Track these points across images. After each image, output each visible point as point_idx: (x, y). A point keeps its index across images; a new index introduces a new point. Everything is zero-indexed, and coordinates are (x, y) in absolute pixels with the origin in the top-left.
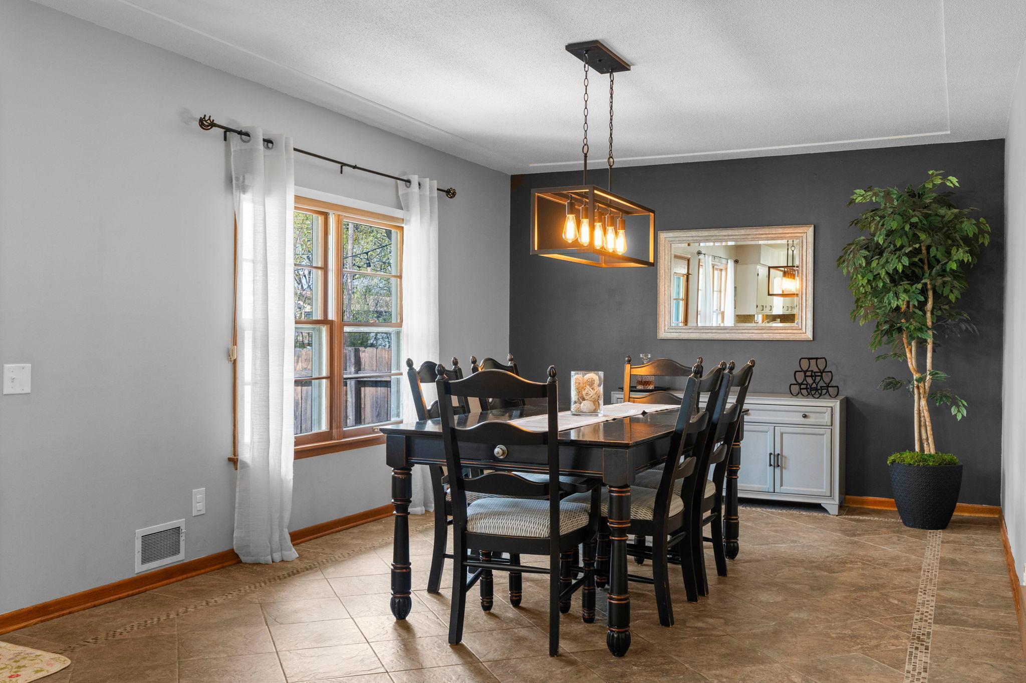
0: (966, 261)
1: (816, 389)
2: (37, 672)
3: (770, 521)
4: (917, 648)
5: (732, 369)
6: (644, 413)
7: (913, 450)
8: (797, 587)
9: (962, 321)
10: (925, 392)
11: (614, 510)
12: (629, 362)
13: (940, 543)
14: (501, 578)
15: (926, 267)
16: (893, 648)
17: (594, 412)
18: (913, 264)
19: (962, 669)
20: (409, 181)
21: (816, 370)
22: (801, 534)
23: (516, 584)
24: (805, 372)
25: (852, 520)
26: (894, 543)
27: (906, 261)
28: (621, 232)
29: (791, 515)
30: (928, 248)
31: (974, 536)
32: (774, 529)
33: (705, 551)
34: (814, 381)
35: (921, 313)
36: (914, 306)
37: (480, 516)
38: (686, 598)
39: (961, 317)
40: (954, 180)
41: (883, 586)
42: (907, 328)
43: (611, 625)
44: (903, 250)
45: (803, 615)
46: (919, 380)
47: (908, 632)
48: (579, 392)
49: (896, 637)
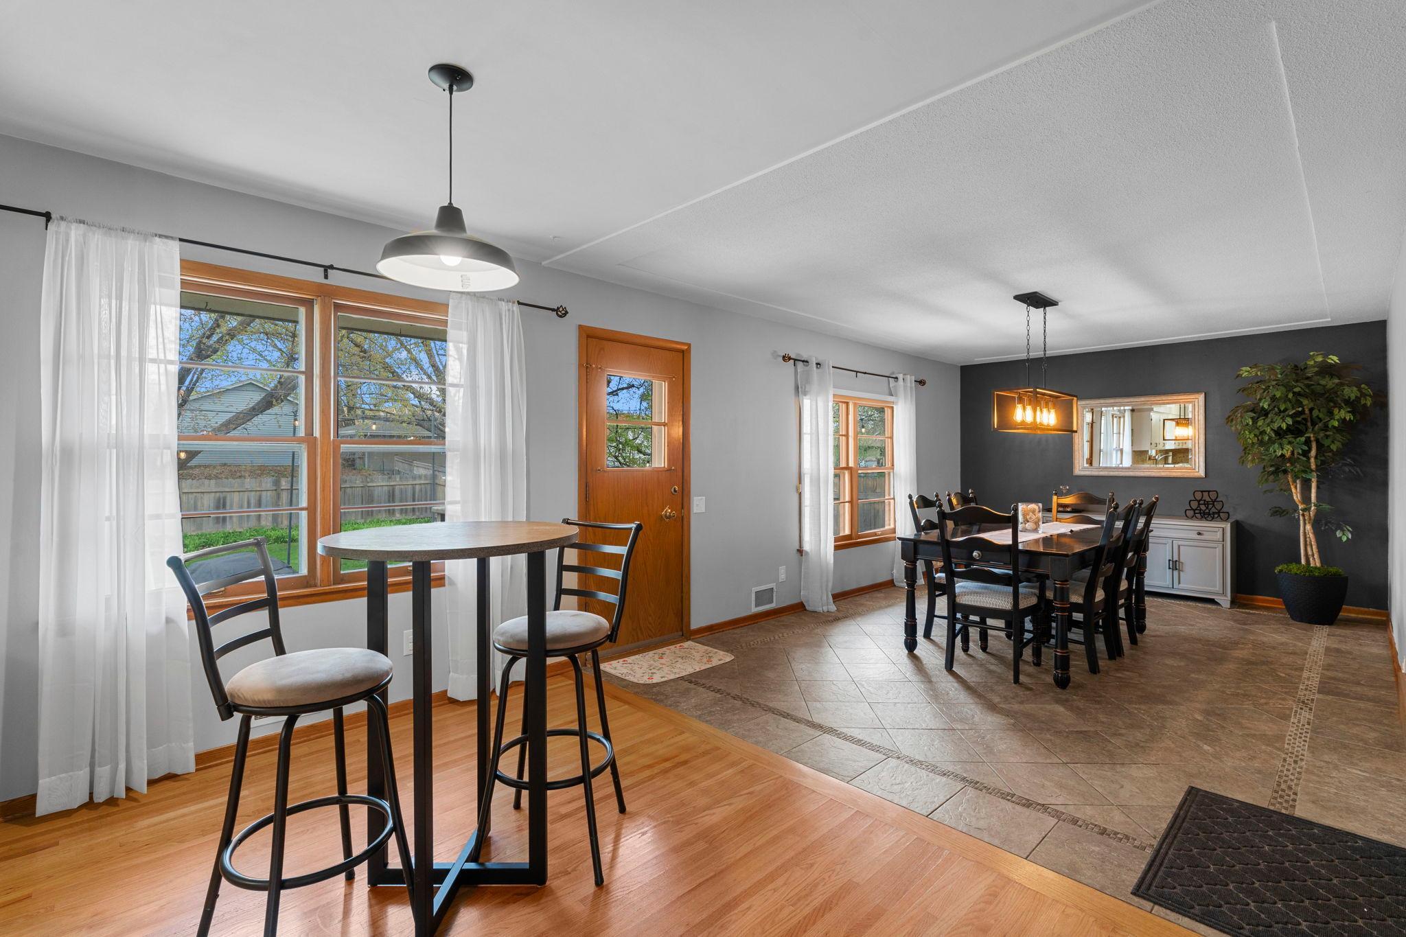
0: (1348, 419)
1: (1209, 514)
2: (720, 660)
3: (1171, 609)
4: (1301, 709)
5: (1141, 504)
6: (1071, 531)
7: (1299, 561)
8: (1196, 657)
9: (1346, 465)
10: (1310, 519)
11: (1058, 596)
12: (1056, 494)
13: (1326, 635)
14: (974, 633)
15: (1309, 424)
16: (1280, 706)
17: (1036, 530)
18: (1295, 422)
19: (1342, 727)
20: (897, 378)
21: (1208, 499)
22: (1198, 620)
23: (984, 637)
24: (1199, 501)
25: (1243, 613)
26: (1282, 632)
27: (1289, 421)
28: (1053, 411)
29: (1189, 605)
30: (1311, 410)
31: (1360, 633)
32: (1174, 614)
33: (1121, 627)
34: (1207, 508)
35: (1305, 459)
36: (1299, 454)
37: (965, 594)
38: (1107, 657)
39: (1345, 462)
40: (1335, 359)
41: (1271, 663)
42: (1292, 470)
43: (1056, 668)
44: (1287, 413)
45: (1202, 677)
46: (1304, 510)
47: (1294, 697)
48: (1024, 515)
49: (1284, 699)
